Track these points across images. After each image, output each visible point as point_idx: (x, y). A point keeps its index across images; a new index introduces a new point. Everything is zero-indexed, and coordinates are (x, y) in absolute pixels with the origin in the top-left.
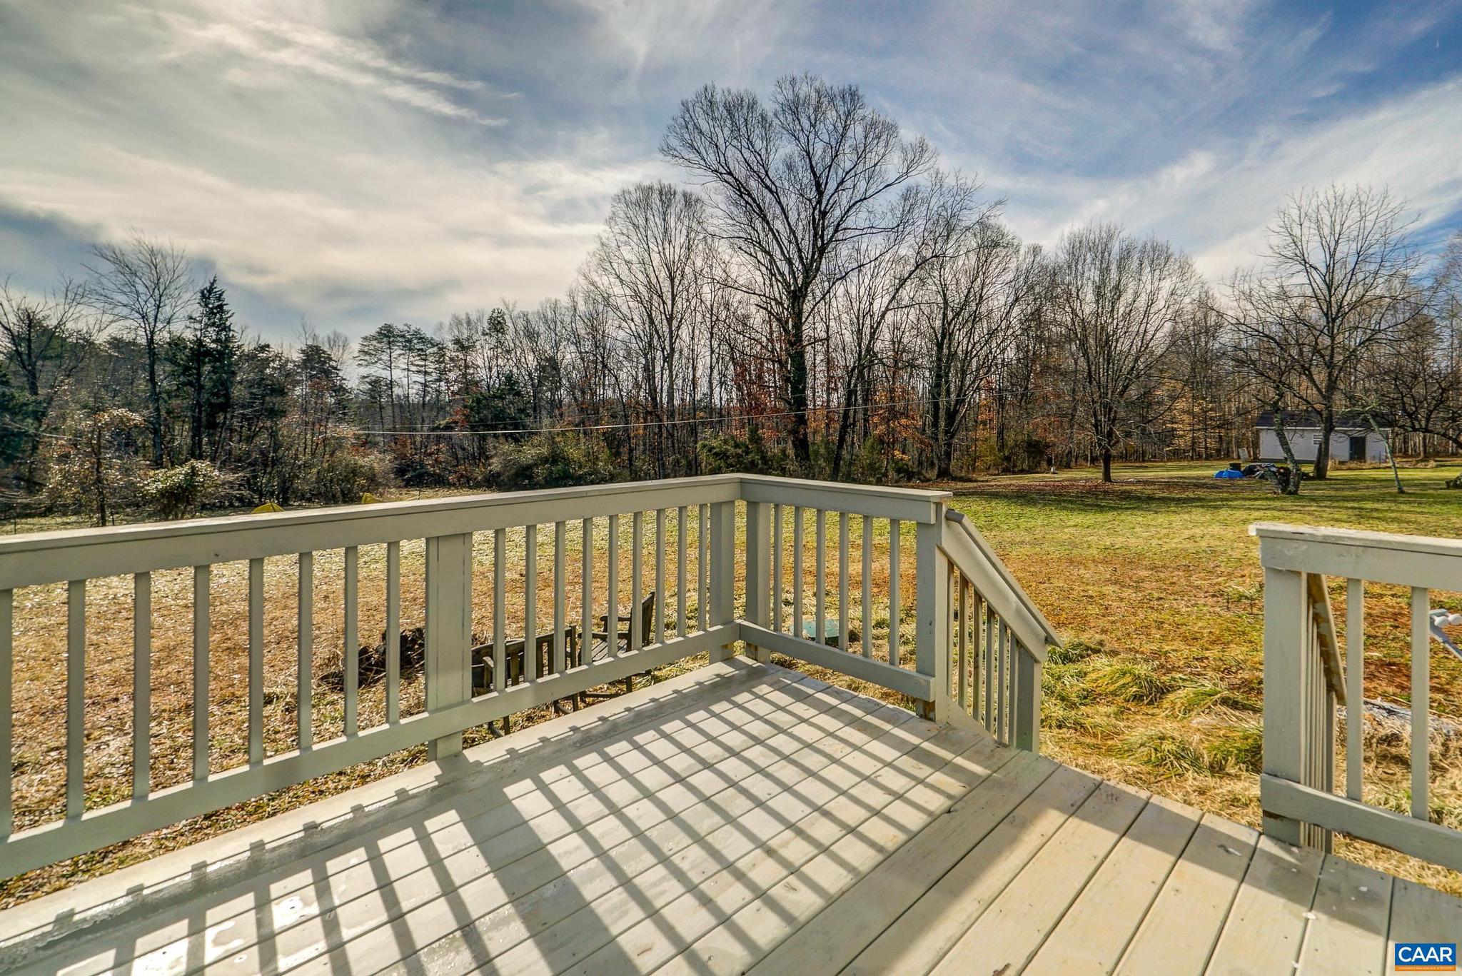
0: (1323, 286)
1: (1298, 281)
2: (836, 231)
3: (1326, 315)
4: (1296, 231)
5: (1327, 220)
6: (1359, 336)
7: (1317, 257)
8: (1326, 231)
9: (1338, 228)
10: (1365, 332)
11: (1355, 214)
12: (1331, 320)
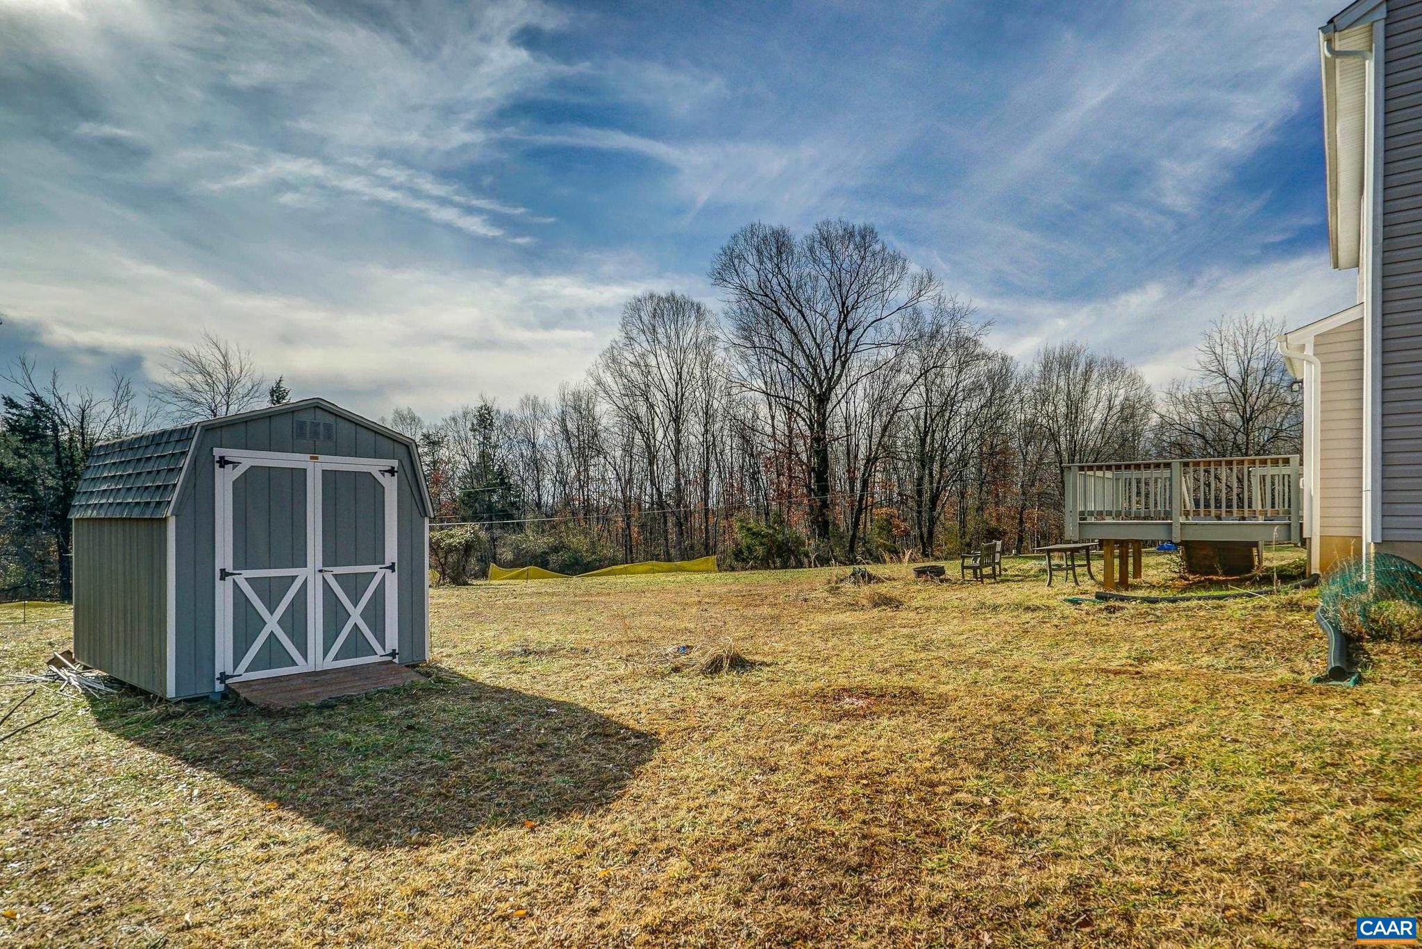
0: (1240, 394)
1: (1220, 388)
2: (856, 346)
3: (1242, 417)
4: (1218, 350)
5: (1242, 342)
6: (1266, 435)
7: (1234, 370)
8: (1241, 351)
9: (1250, 350)
10: (1271, 432)
11: (1261, 338)
12: (1246, 420)
